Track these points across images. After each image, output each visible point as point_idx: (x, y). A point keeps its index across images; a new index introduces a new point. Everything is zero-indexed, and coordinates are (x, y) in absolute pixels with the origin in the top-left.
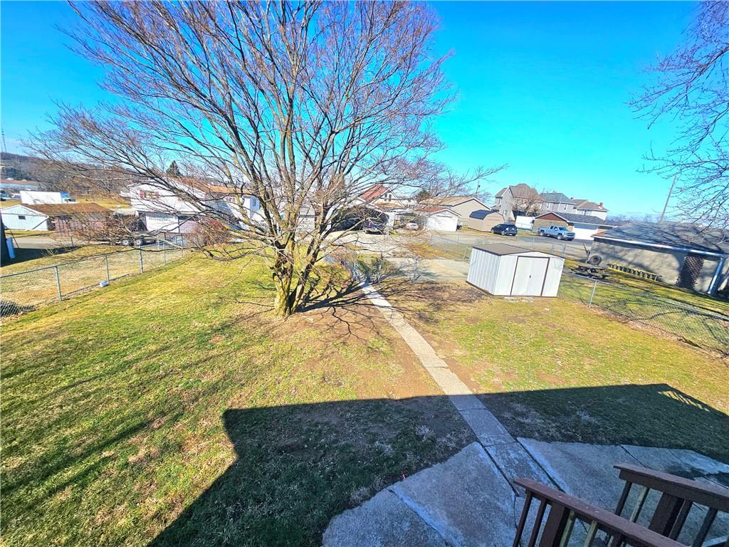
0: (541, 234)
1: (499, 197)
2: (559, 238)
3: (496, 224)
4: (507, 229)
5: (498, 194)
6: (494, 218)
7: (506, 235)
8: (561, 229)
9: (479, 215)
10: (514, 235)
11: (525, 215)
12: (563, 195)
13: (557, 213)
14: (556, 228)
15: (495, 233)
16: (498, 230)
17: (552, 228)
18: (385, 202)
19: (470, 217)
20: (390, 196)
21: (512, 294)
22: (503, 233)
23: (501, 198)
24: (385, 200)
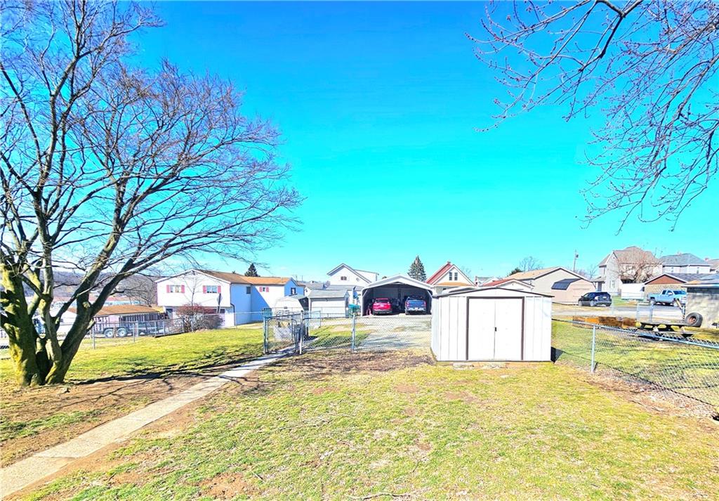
0: (652, 302)
1: (603, 266)
2: (675, 304)
3: (584, 293)
4: (596, 298)
5: (601, 263)
6: (579, 287)
7: (595, 306)
8: (676, 293)
9: (562, 285)
10: (608, 305)
11: (635, 282)
12: (692, 256)
13: (672, 274)
14: (669, 292)
15: (583, 305)
16: (586, 300)
17: (664, 293)
18: (450, 281)
19: (552, 289)
20: (456, 274)
21: (470, 359)
22: (592, 303)
23: (605, 266)
24: (451, 279)
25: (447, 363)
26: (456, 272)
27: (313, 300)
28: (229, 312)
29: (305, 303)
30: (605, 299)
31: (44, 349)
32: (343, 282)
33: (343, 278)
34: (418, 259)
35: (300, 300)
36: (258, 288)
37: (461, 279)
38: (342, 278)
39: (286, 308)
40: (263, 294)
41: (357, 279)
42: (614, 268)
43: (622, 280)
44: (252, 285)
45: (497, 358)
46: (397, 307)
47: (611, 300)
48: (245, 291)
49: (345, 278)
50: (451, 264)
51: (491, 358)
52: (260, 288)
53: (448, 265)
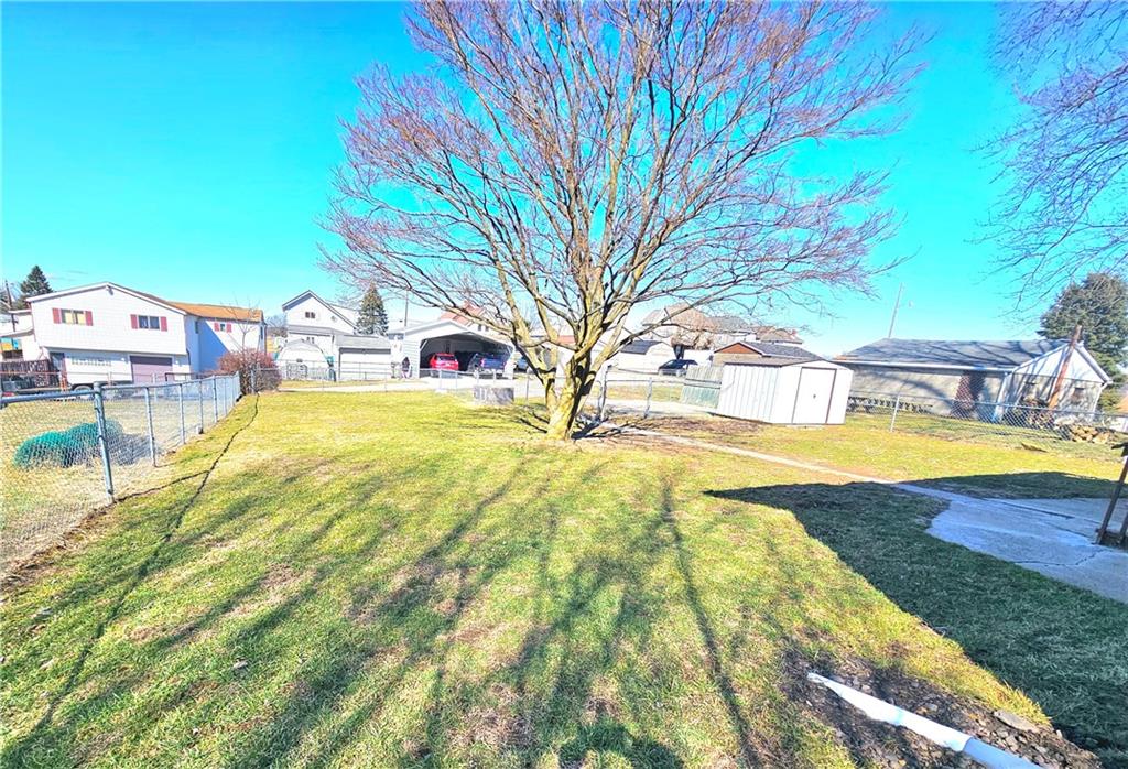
3: (664, 360)
6: (661, 353)
13: (746, 343)
27: (343, 351)
28: (180, 364)
32: (309, 322)
33: (310, 315)
36: (211, 324)
38: (307, 315)
40: (222, 336)
41: (333, 318)
44: (200, 317)
48: (194, 328)
49: (313, 316)
52: (216, 326)
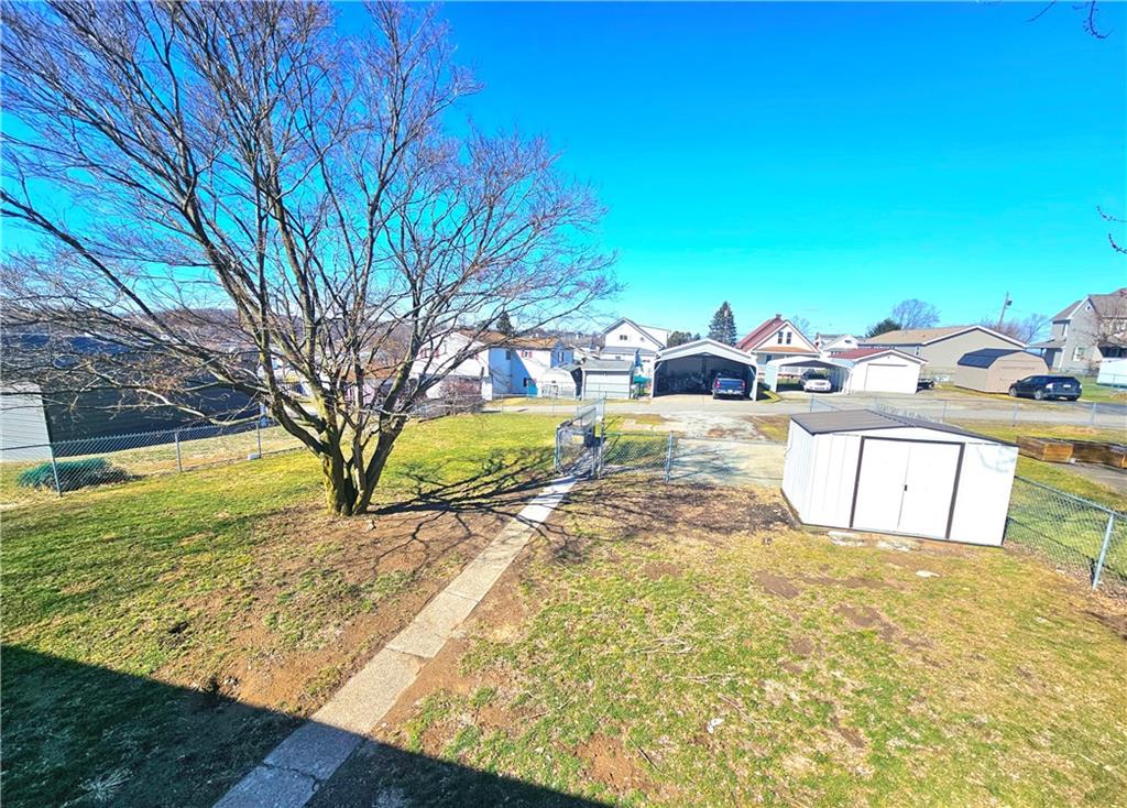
1: (1061, 321)
3: (1023, 376)
4: (1050, 386)
5: (1059, 315)
6: (1015, 364)
7: (1045, 399)
9: (981, 359)
10: (1072, 399)
15: (1018, 396)
16: (1025, 390)
18: (780, 345)
19: (959, 363)
20: (789, 334)
21: (855, 526)
22: (1038, 394)
23: (1068, 322)
24: (780, 341)
25: (819, 530)
26: (790, 331)
27: (588, 373)
29: (577, 376)
30: (1066, 389)
31: (350, 475)
32: (623, 343)
33: (623, 338)
34: (726, 306)
35: (573, 373)
36: (519, 353)
37: (797, 342)
38: (621, 337)
39: (554, 382)
40: (525, 361)
41: (642, 339)
42: (1086, 328)
43: (1101, 349)
44: (512, 348)
45: (902, 530)
46: (700, 385)
47: (1079, 391)
48: (505, 356)
49: (626, 338)
50: (782, 318)
51: (892, 528)
52: (522, 353)
53: (778, 319)
